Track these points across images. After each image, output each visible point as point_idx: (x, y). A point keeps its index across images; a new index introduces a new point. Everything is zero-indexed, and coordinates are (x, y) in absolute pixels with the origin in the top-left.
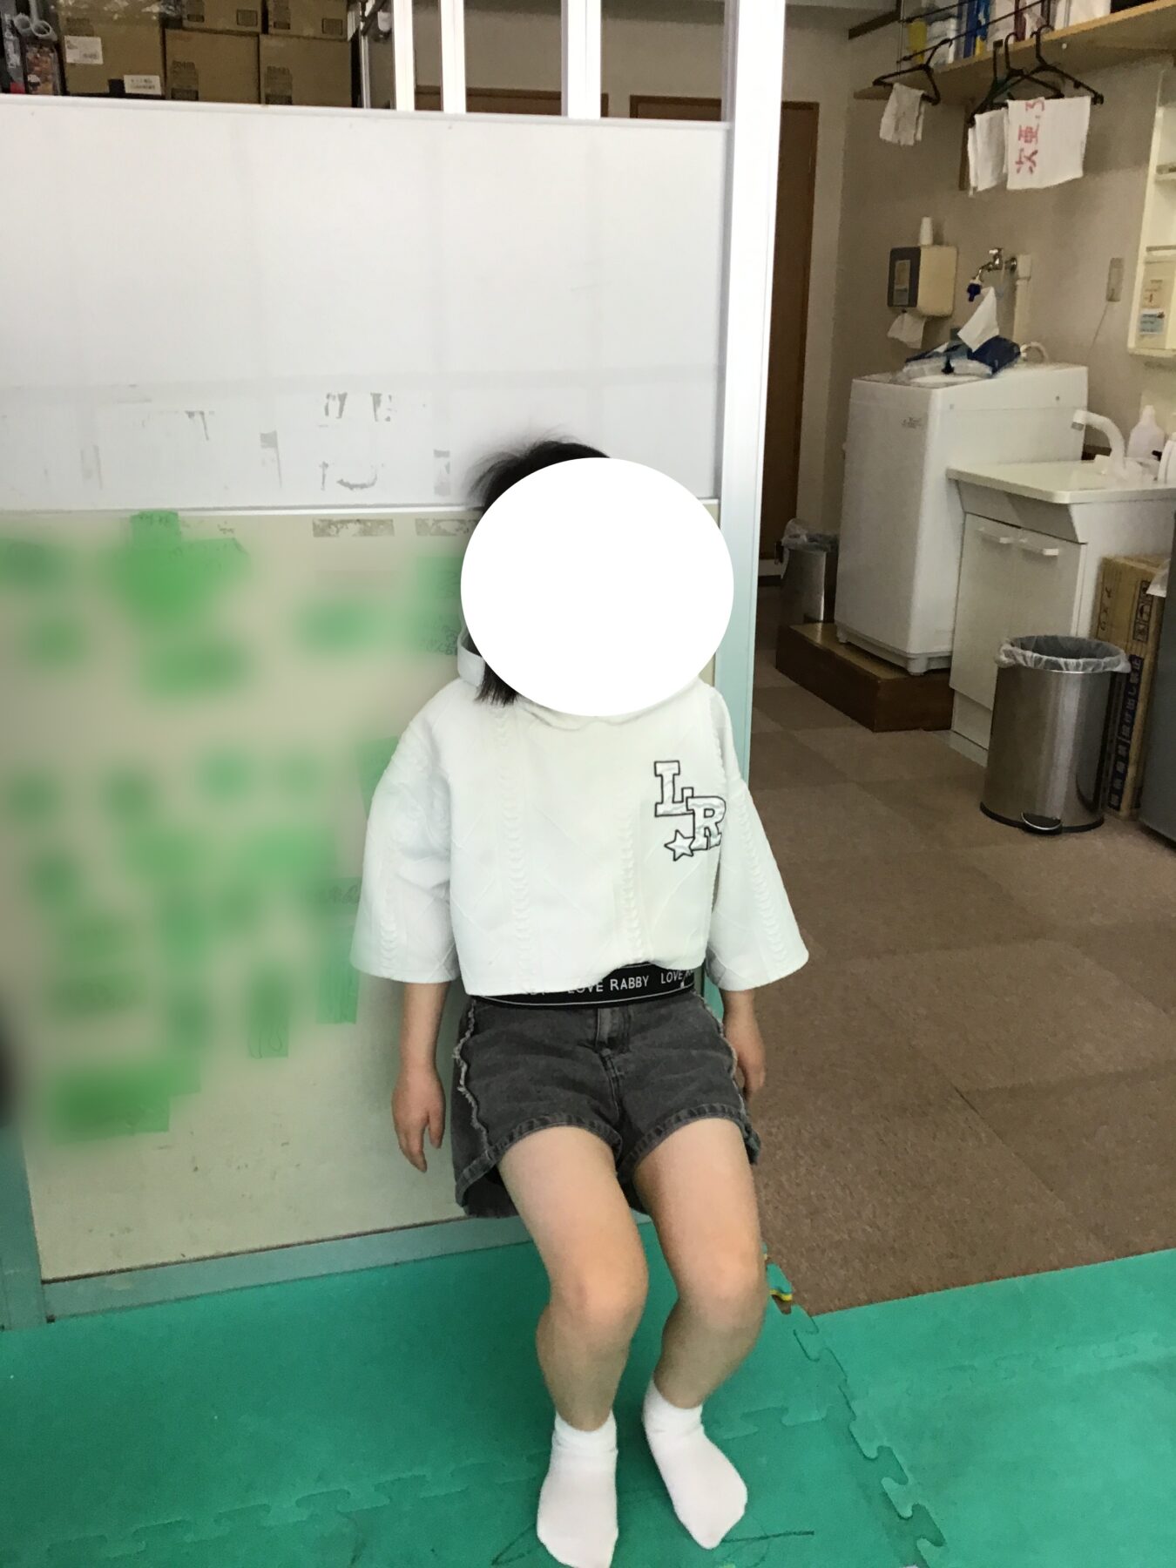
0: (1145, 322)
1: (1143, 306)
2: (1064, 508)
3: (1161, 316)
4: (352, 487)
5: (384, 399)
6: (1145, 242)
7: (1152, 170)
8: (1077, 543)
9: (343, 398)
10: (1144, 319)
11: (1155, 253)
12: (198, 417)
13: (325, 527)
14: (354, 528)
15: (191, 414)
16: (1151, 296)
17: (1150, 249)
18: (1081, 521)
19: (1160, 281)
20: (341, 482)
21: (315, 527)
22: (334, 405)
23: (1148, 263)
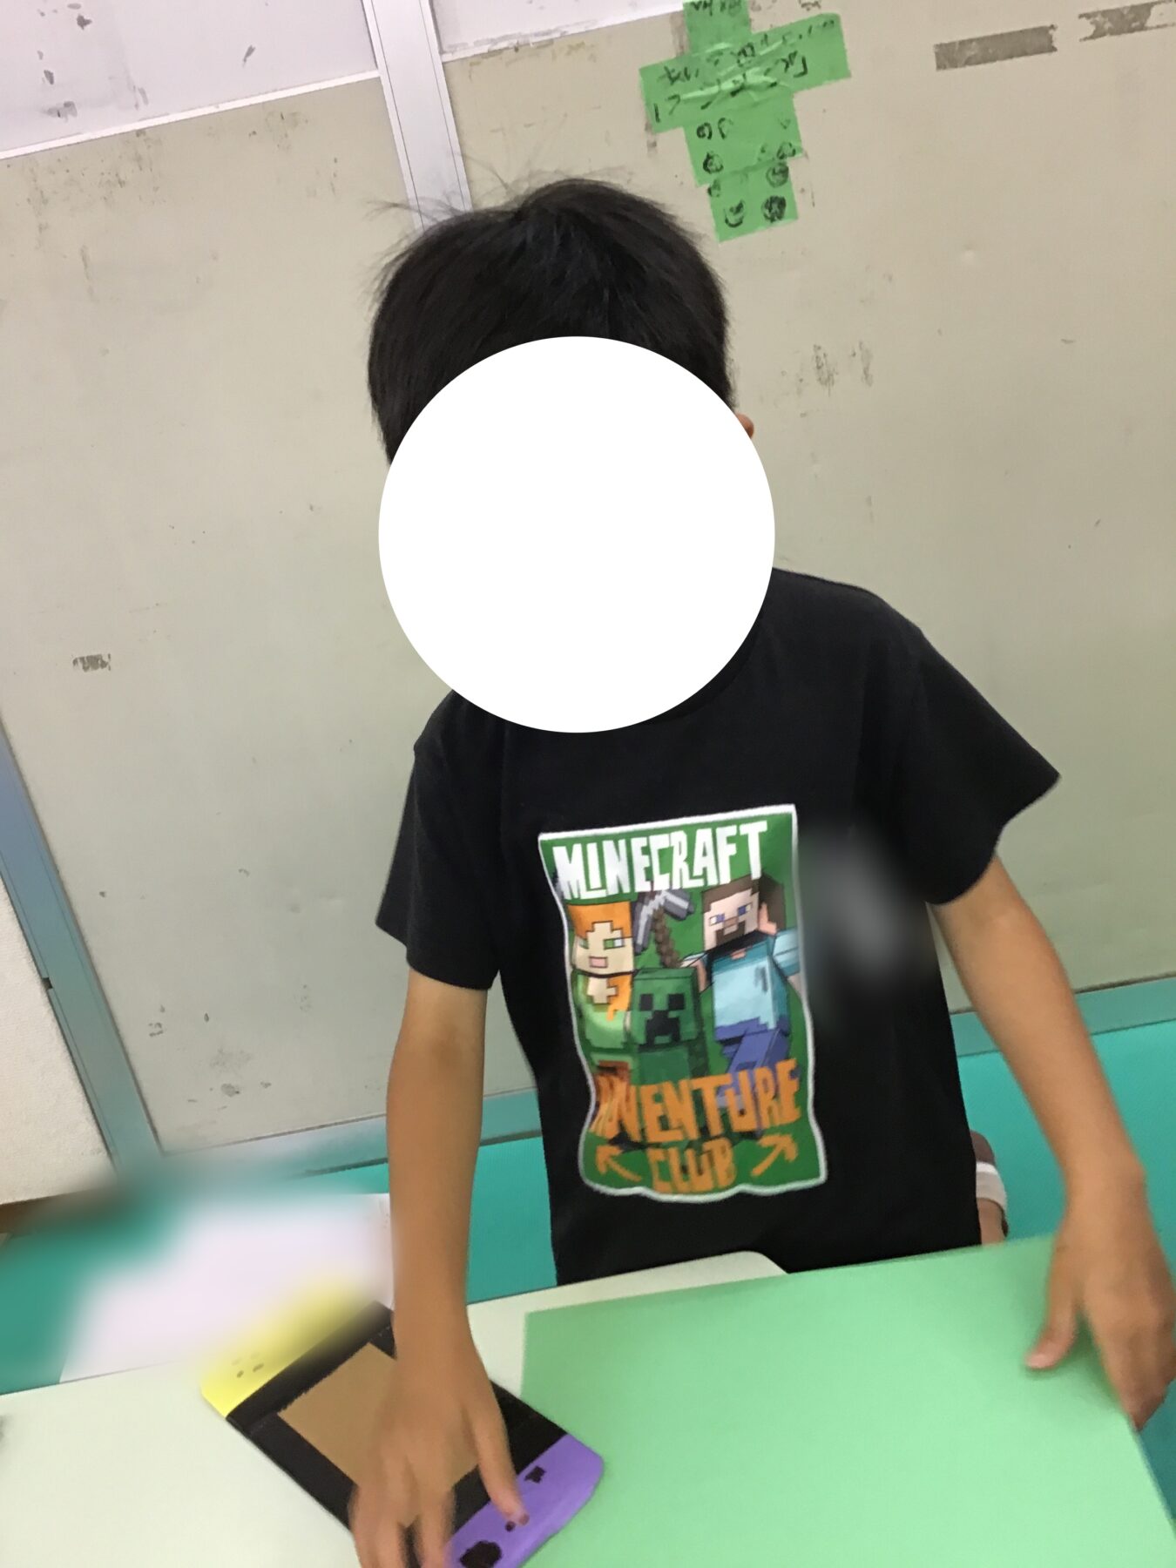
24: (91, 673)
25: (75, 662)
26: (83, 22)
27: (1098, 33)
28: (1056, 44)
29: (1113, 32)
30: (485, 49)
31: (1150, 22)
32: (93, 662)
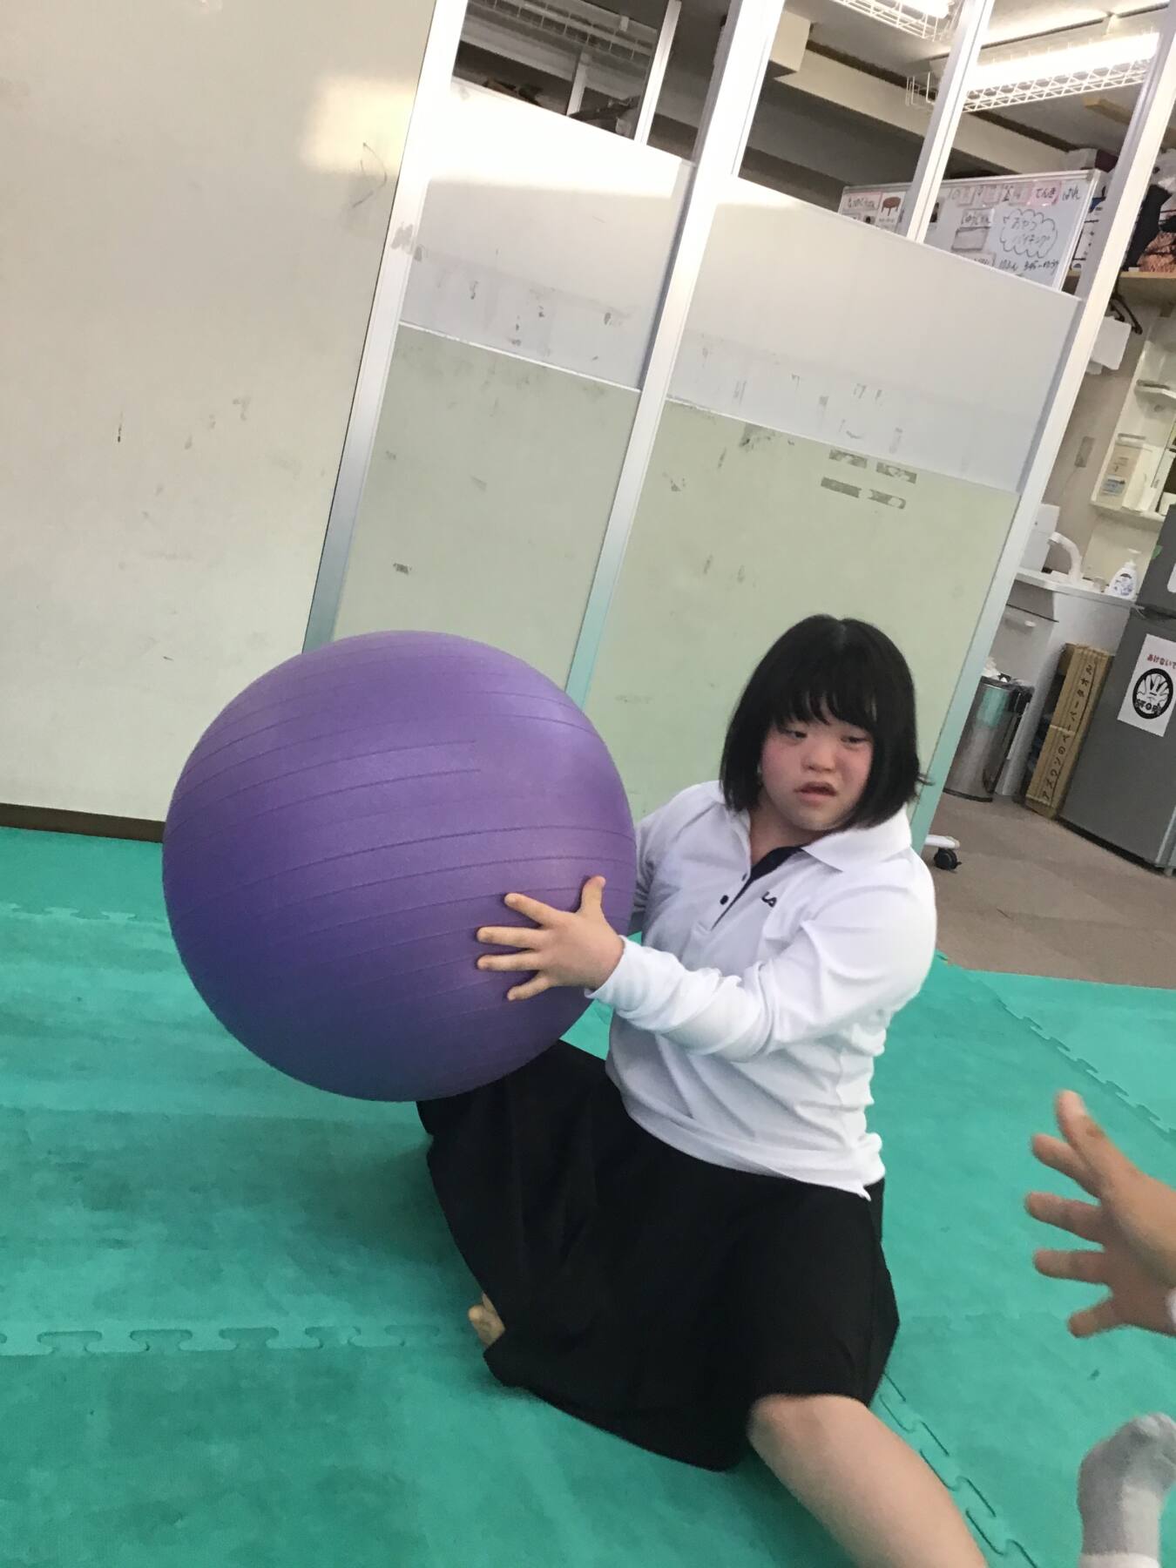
0: (1109, 485)
1: (1108, 473)
2: (1050, 593)
3: (1123, 483)
4: (853, 436)
5: (883, 393)
6: (1118, 430)
7: (1134, 383)
8: (1051, 620)
9: (864, 387)
10: (1109, 483)
11: (1125, 439)
12: (796, 379)
13: (836, 455)
14: (849, 458)
15: (794, 377)
16: (1117, 468)
17: (1121, 435)
18: (1059, 606)
19: (1126, 459)
20: (848, 433)
21: (832, 453)
22: (860, 389)
23: (1117, 444)
24: (399, 573)
25: (395, 565)
26: (541, 315)
27: (873, 498)
28: (860, 495)
29: (878, 500)
30: (680, 402)
31: (890, 502)
32: (402, 569)
